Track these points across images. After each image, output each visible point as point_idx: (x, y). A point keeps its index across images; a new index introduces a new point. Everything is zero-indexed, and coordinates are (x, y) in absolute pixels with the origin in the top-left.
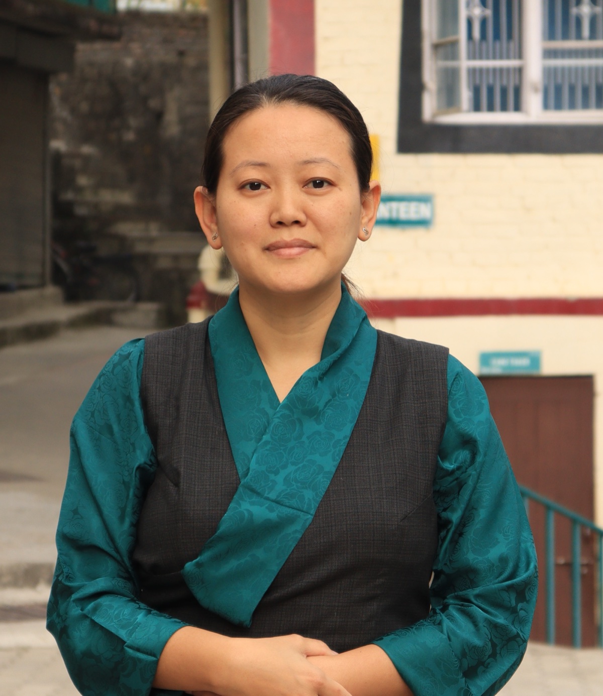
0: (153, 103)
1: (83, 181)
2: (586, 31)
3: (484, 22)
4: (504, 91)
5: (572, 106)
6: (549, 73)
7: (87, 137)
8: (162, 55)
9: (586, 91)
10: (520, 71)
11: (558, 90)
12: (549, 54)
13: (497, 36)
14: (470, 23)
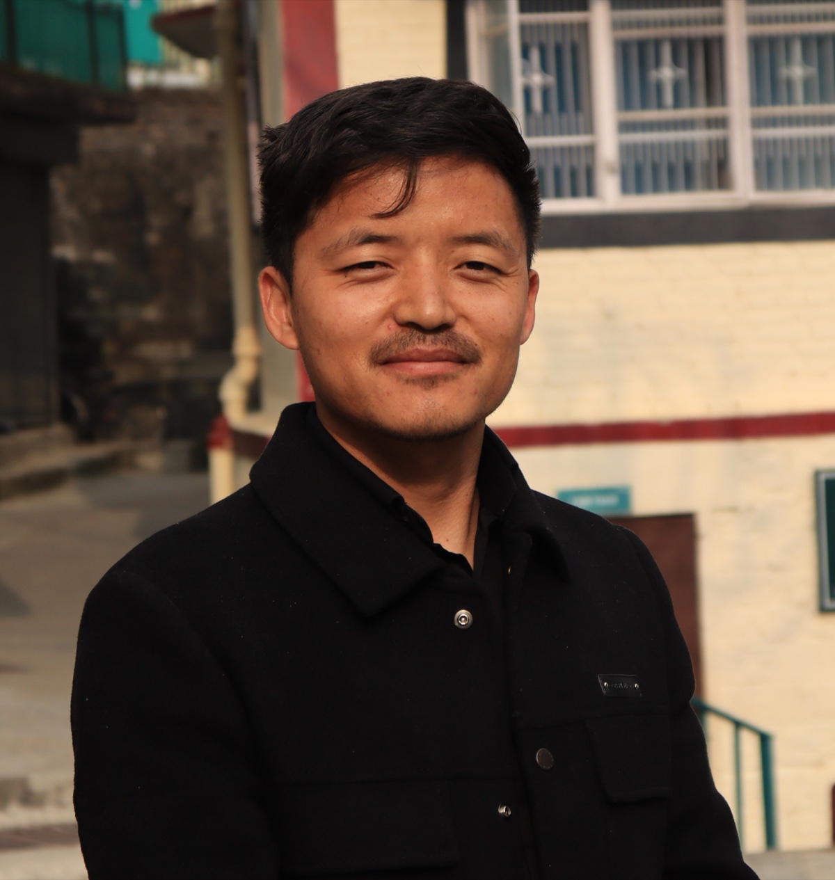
0: (181, 198)
1: (96, 294)
2: (669, 98)
3: (545, 92)
4: (574, 174)
5: (656, 189)
6: (626, 151)
7: (100, 241)
8: (186, 137)
9: (671, 170)
10: (591, 149)
11: (639, 171)
12: (624, 127)
13: (562, 107)
14: (527, 93)
